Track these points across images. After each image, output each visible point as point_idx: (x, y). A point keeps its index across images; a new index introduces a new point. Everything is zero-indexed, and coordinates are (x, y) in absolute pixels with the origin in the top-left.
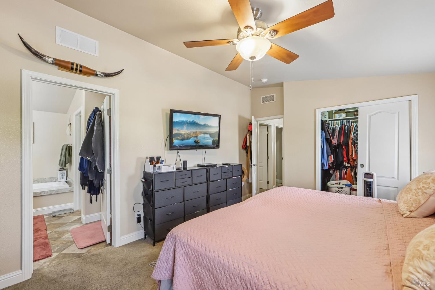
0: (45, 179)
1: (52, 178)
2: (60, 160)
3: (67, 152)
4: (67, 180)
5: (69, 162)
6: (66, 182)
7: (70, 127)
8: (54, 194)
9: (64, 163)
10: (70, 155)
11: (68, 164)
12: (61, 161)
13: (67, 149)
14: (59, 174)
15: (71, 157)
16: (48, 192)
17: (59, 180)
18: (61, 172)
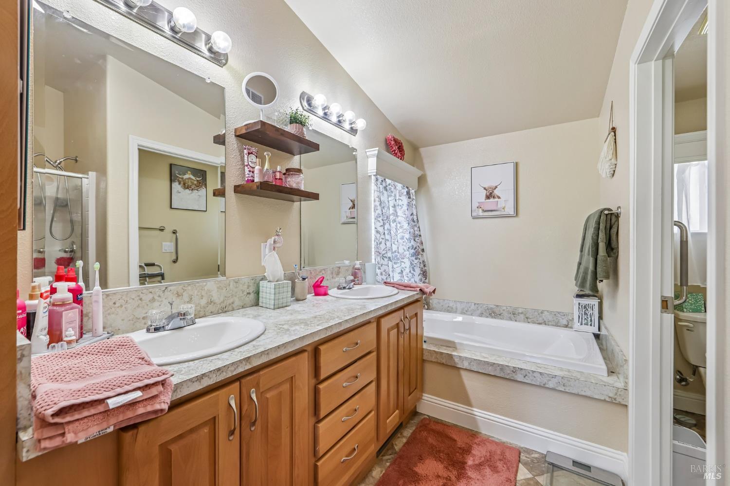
0: (542, 313)
1: (559, 313)
2: (580, 264)
3: (602, 235)
4: (599, 330)
5: (607, 277)
6: (597, 336)
7: (613, 143)
8: (553, 389)
9: (589, 277)
10: (612, 249)
11: (604, 281)
12: (582, 267)
13: (602, 226)
14: (576, 307)
15: (617, 257)
16: (535, 374)
17: (577, 325)
18: (585, 301)
